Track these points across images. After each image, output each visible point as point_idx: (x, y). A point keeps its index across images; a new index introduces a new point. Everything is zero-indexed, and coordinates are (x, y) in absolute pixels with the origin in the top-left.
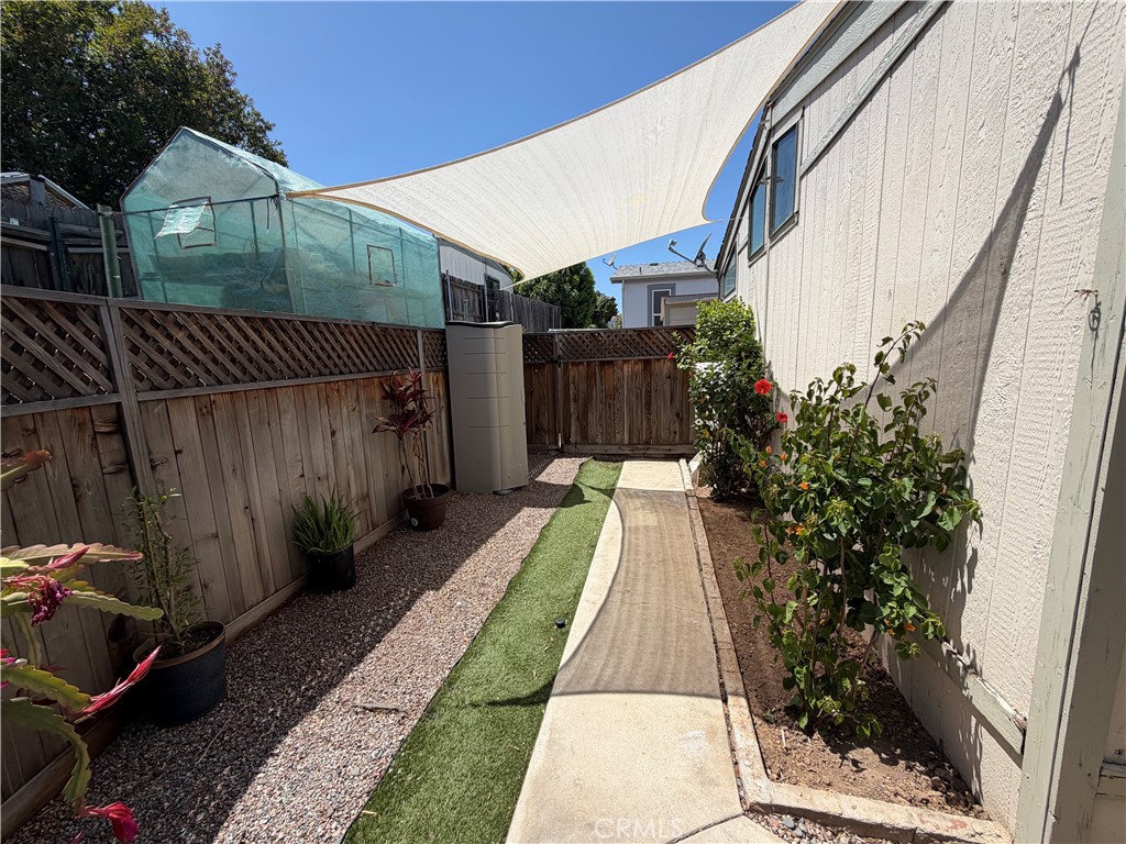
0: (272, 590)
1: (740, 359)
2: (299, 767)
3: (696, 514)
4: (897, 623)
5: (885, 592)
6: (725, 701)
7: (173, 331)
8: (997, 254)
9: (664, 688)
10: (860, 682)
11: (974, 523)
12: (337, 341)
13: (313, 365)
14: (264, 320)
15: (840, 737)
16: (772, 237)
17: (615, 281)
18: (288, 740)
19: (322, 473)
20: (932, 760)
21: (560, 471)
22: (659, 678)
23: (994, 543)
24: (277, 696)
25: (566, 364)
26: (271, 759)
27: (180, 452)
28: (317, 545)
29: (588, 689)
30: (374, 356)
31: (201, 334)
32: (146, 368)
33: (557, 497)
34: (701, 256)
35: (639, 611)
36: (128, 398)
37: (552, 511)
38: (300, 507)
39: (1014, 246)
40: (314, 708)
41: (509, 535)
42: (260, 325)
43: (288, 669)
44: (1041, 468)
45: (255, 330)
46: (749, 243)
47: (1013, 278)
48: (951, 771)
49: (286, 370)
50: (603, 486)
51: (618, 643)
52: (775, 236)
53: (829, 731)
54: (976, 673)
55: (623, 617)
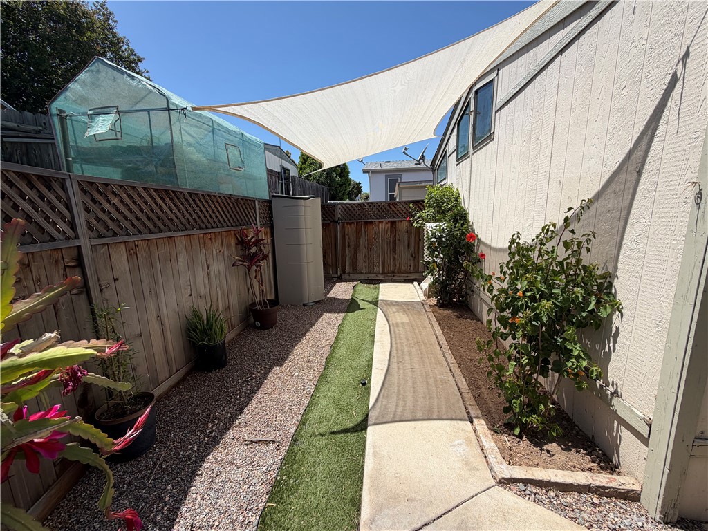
0: (175, 370)
1: (456, 221)
2: (217, 481)
3: (430, 314)
4: (576, 370)
5: (568, 354)
6: (472, 422)
7: (111, 197)
8: (634, 161)
9: (435, 417)
10: (551, 406)
11: (617, 312)
12: (210, 206)
13: (196, 222)
14: (166, 191)
15: (538, 438)
16: (474, 148)
17: (365, 172)
18: (206, 465)
19: (202, 294)
20: (589, 447)
21: (342, 290)
22: (430, 411)
23: (631, 323)
24: (192, 438)
25: (343, 224)
26: (197, 477)
27: (117, 279)
28: (204, 340)
29: (390, 420)
30: (231, 216)
31: (129, 200)
32: (95, 222)
33: (343, 306)
34: (423, 158)
35: (410, 373)
36: (85, 243)
37: (342, 315)
38: (190, 316)
39: (645, 156)
40: (218, 444)
41: (319, 330)
42: (164, 195)
43: (195, 420)
44: (662, 280)
45: (161, 198)
46: (457, 150)
47: (644, 175)
48: (600, 452)
49: (180, 225)
50: (370, 299)
51: (402, 392)
52: (476, 147)
53: (531, 435)
54: (618, 396)
55: (401, 377)
